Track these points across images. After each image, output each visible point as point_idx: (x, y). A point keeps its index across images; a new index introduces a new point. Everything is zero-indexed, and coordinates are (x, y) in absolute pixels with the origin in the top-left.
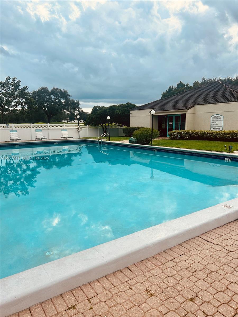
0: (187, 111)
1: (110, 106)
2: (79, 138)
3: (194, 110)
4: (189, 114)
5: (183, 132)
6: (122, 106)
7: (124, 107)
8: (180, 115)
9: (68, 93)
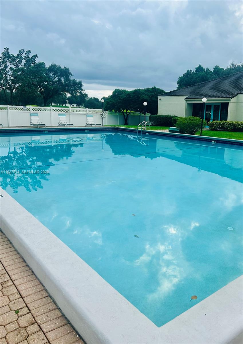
0: (231, 100)
1: (135, 90)
2: (103, 126)
3: (238, 99)
4: (232, 104)
5: (226, 123)
6: (148, 91)
7: (150, 92)
8: (220, 105)
9: (70, 71)
